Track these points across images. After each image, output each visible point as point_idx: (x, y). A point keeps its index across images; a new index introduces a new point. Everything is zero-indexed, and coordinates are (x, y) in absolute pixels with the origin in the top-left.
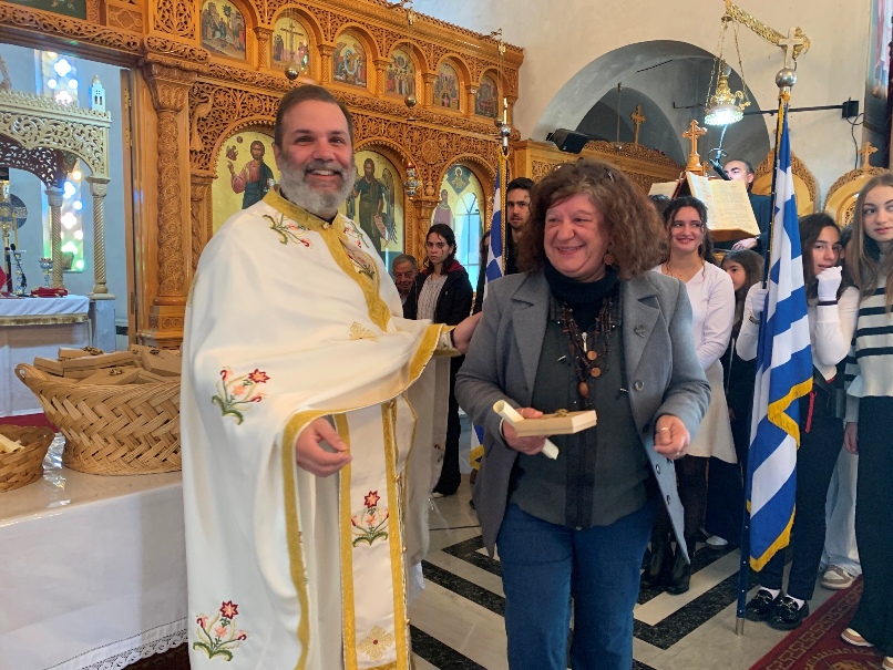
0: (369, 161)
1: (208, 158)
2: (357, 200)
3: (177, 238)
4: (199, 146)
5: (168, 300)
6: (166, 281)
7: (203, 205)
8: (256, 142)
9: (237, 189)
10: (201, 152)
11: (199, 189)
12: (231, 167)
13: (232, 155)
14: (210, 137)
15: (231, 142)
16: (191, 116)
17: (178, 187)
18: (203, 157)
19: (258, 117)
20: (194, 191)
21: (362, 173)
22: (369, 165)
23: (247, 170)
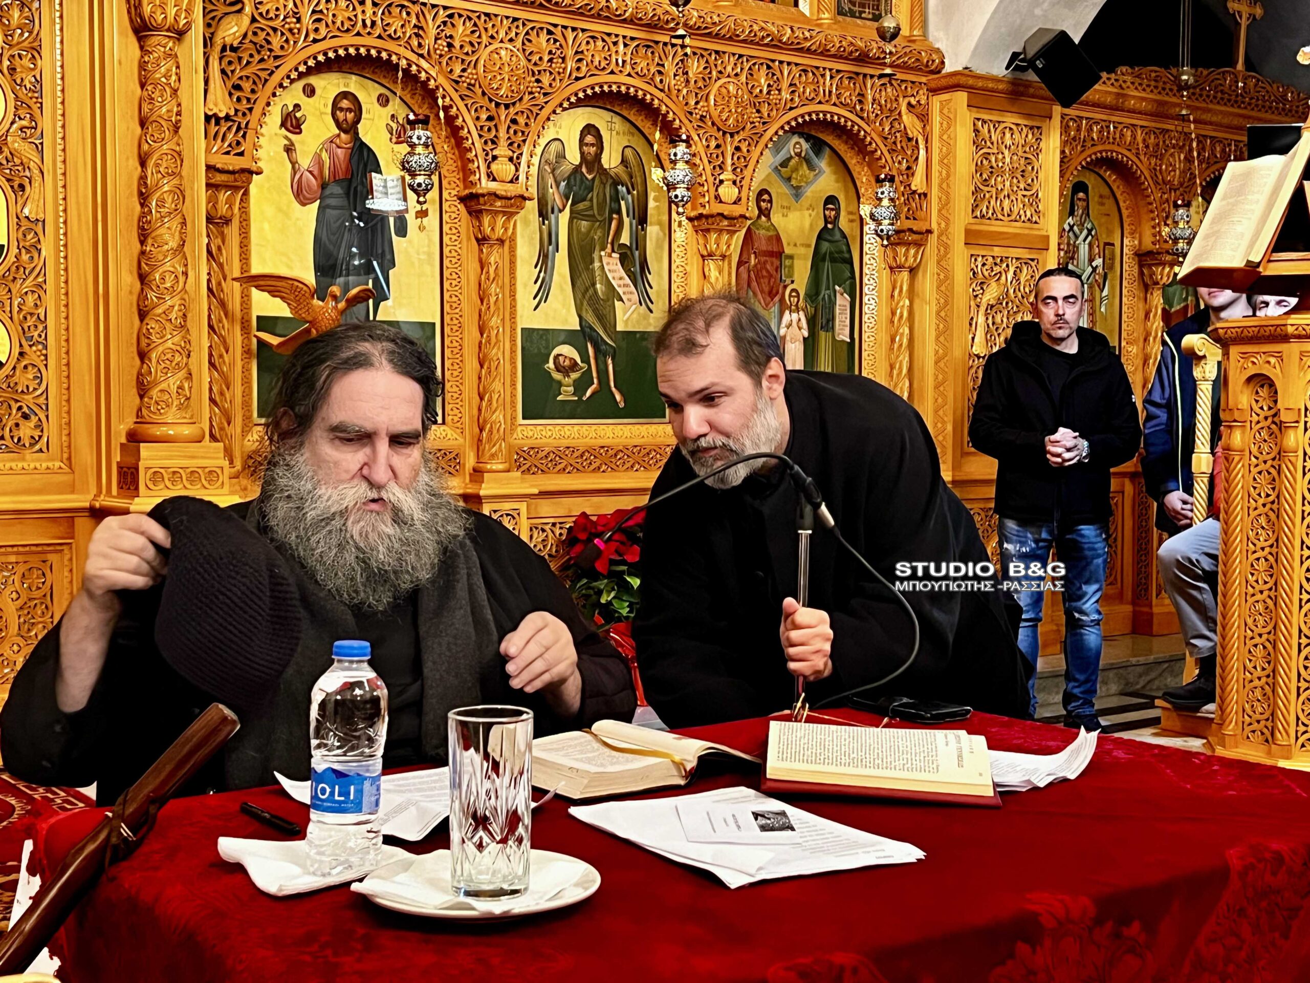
0: (589, 129)
1: (244, 131)
3: (176, 301)
4: (222, 105)
5: (158, 431)
6: (154, 393)
7: (232, 232)
8: (345, 95)
9: (301, 195)
11: (223, 196)
12: (289, 149)
14: (247, 86)
15: (293, 96)
16: (208, 42)
17: (180, 193)
18: (233, 129)
19: (348, 39)
20: (212, 201)
21: (573, 156)
22: (589, 139)
23: (325, 156)
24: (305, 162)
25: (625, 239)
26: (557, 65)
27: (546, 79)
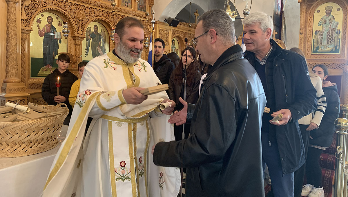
0: (95, 26)
1: (29, 23)
2: (91, 41)
3: (15, 55)
4: (25, 17)
5: (11, 81)
6: (10, 73)
7: (26, 41)
8: (50, 17)
9: (41, 35)
10: (26, 20)
11: (25, 35)
12: (38, 26)
13: (39, 21)
14: (30, 14)
15: (39, 16)
16: (22, 5)
17: (16, 34)
18: (27, 22)
19: (51, 7)
20: (22, 36)
21: (93, 30)
22: (96, 27)
23: (45, 28)
24: (41, 29)
25: (102, 45)
26: (91, 14)
27: (88, 17)
